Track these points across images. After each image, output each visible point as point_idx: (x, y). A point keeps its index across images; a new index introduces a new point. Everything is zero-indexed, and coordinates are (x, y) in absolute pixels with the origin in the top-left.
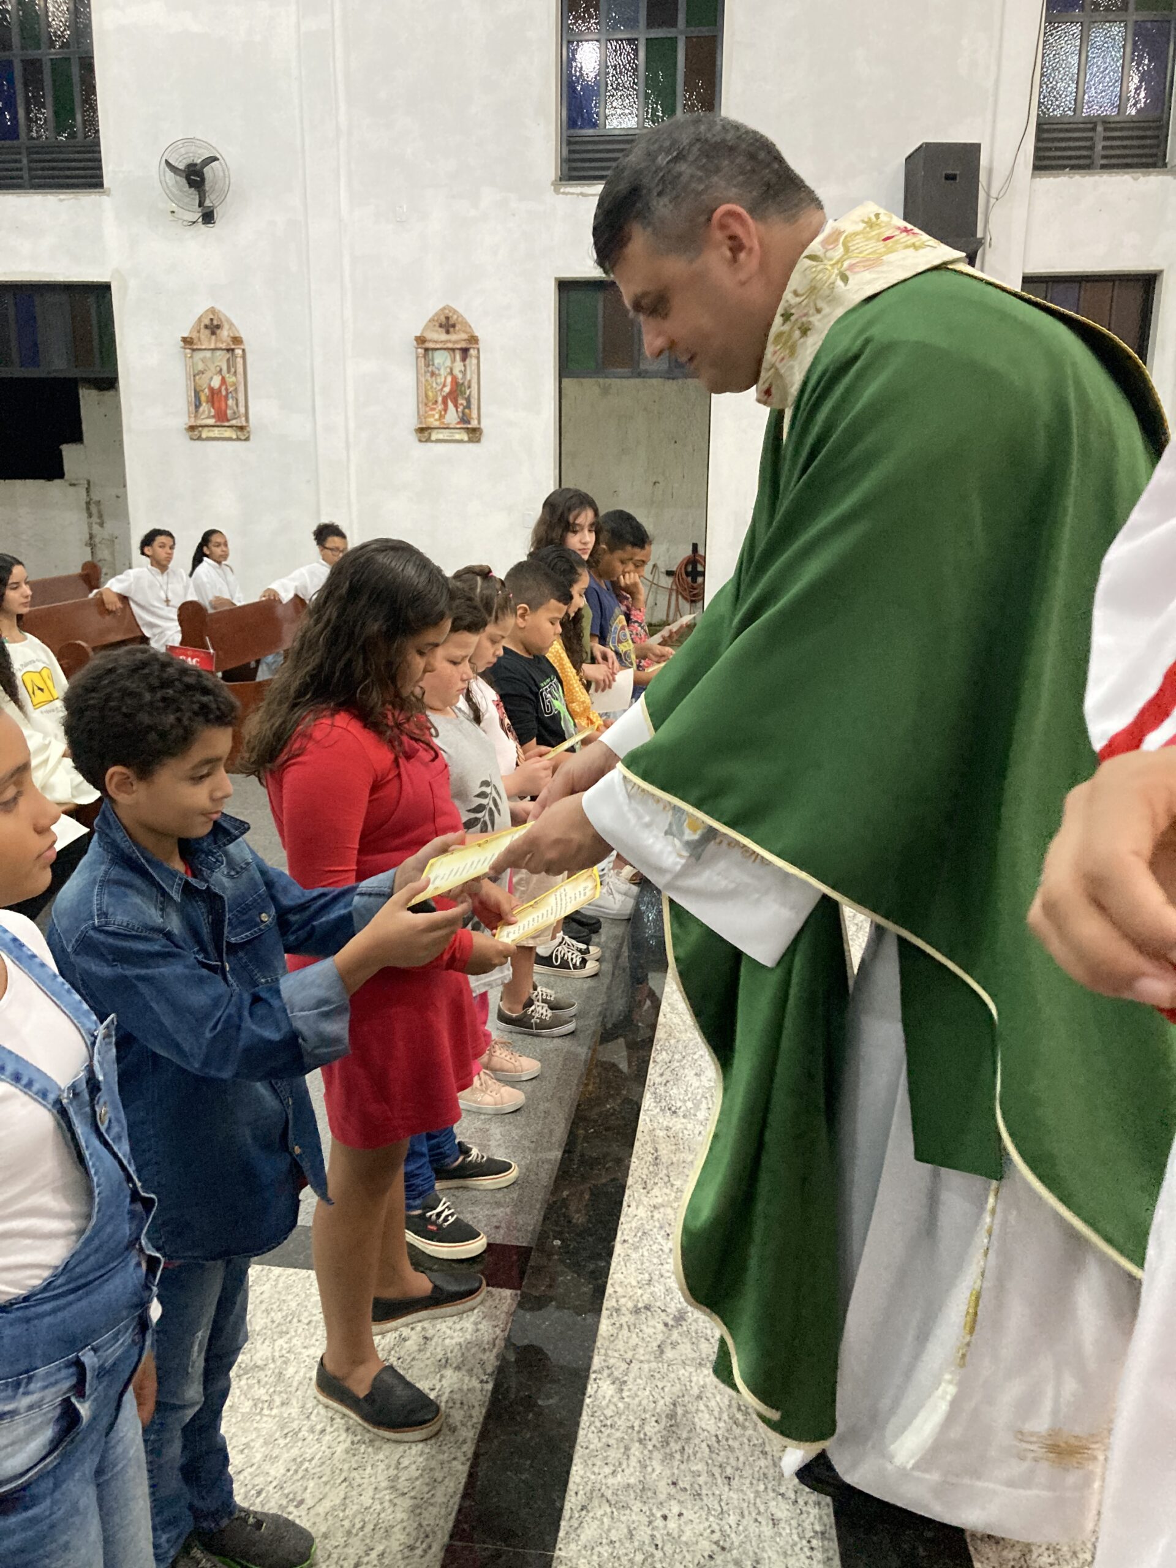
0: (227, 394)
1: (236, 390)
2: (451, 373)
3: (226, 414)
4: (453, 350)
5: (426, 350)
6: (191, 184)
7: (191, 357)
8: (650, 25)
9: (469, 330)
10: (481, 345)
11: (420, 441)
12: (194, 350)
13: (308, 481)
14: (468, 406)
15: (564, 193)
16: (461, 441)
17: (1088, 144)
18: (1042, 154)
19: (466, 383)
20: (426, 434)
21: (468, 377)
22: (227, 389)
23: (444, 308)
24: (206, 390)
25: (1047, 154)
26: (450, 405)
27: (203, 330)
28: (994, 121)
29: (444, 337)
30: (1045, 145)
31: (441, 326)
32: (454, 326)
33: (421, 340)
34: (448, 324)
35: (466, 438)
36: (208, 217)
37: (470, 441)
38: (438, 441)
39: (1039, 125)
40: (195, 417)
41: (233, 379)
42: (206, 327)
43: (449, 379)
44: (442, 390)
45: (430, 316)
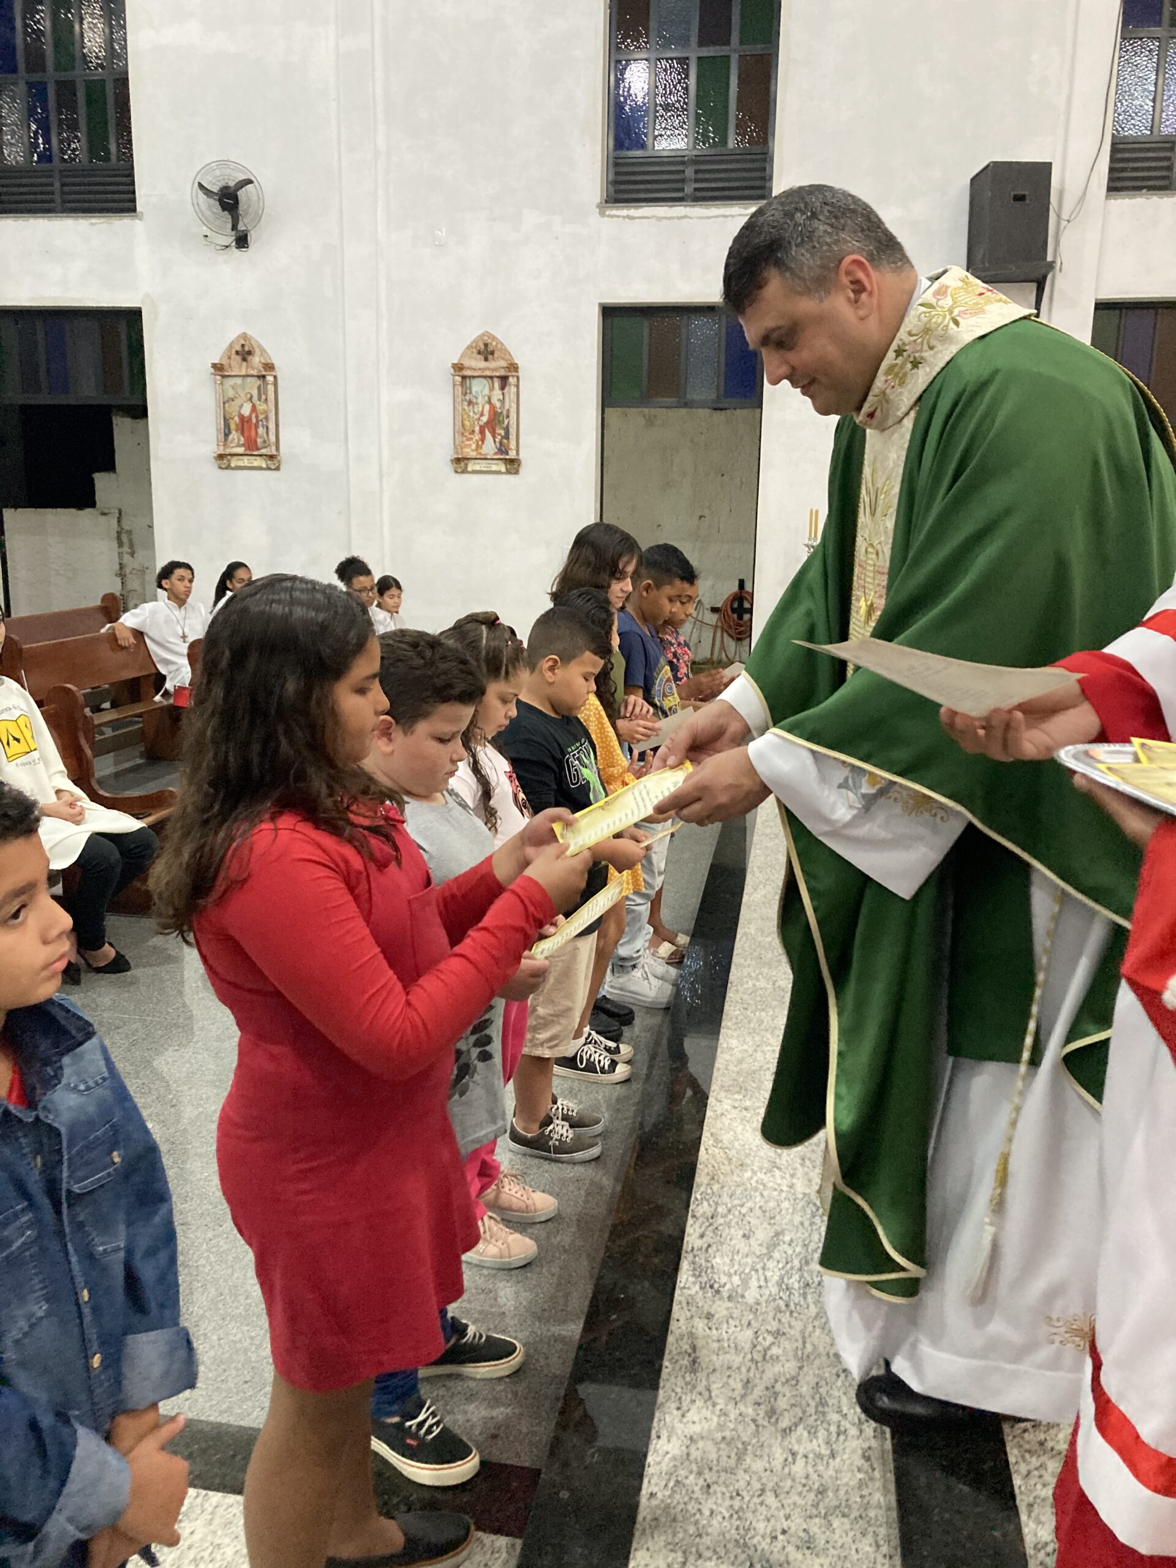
0: (257, 421)
1: (267, 418)
2: (489, 402)
3: (256, 442)
4: (491, 377)
5: (464, 377)
6: (225, 207)
7: (222, 384)
8: (701, 44)
9: (508, 357)
10: (520, 374)
11: (456, 472)
12: (223, 377)
13: (340, 513)
14: (507, 436)
15: (609, 216)
16: (499, 472)
17: (1165, 164)
18: (1117, 175)
19: (505, 413)
20: (462, 464)
21: (507, 407)
22: (257, 417)
23: (483, 334)
24: (236, 418)
25: (1124, 174)
26: (488, 435)
27: (234, 356)
28: (1066, 141)
29: (483, 364)
30: (1121, 165)
31: (479, 353)
32: (492, 353)
33: (458, 367)
34: (486, 351)
35: (503, 469)
36: (242, 241)
37: (508, 472)
38: (475, 472)
39: (1113, 144)
40: (225, 445)
41: (264, 407)
42: (237, 353)
43: (487, 407)
44: (479, 419)
45: (468, 342)
